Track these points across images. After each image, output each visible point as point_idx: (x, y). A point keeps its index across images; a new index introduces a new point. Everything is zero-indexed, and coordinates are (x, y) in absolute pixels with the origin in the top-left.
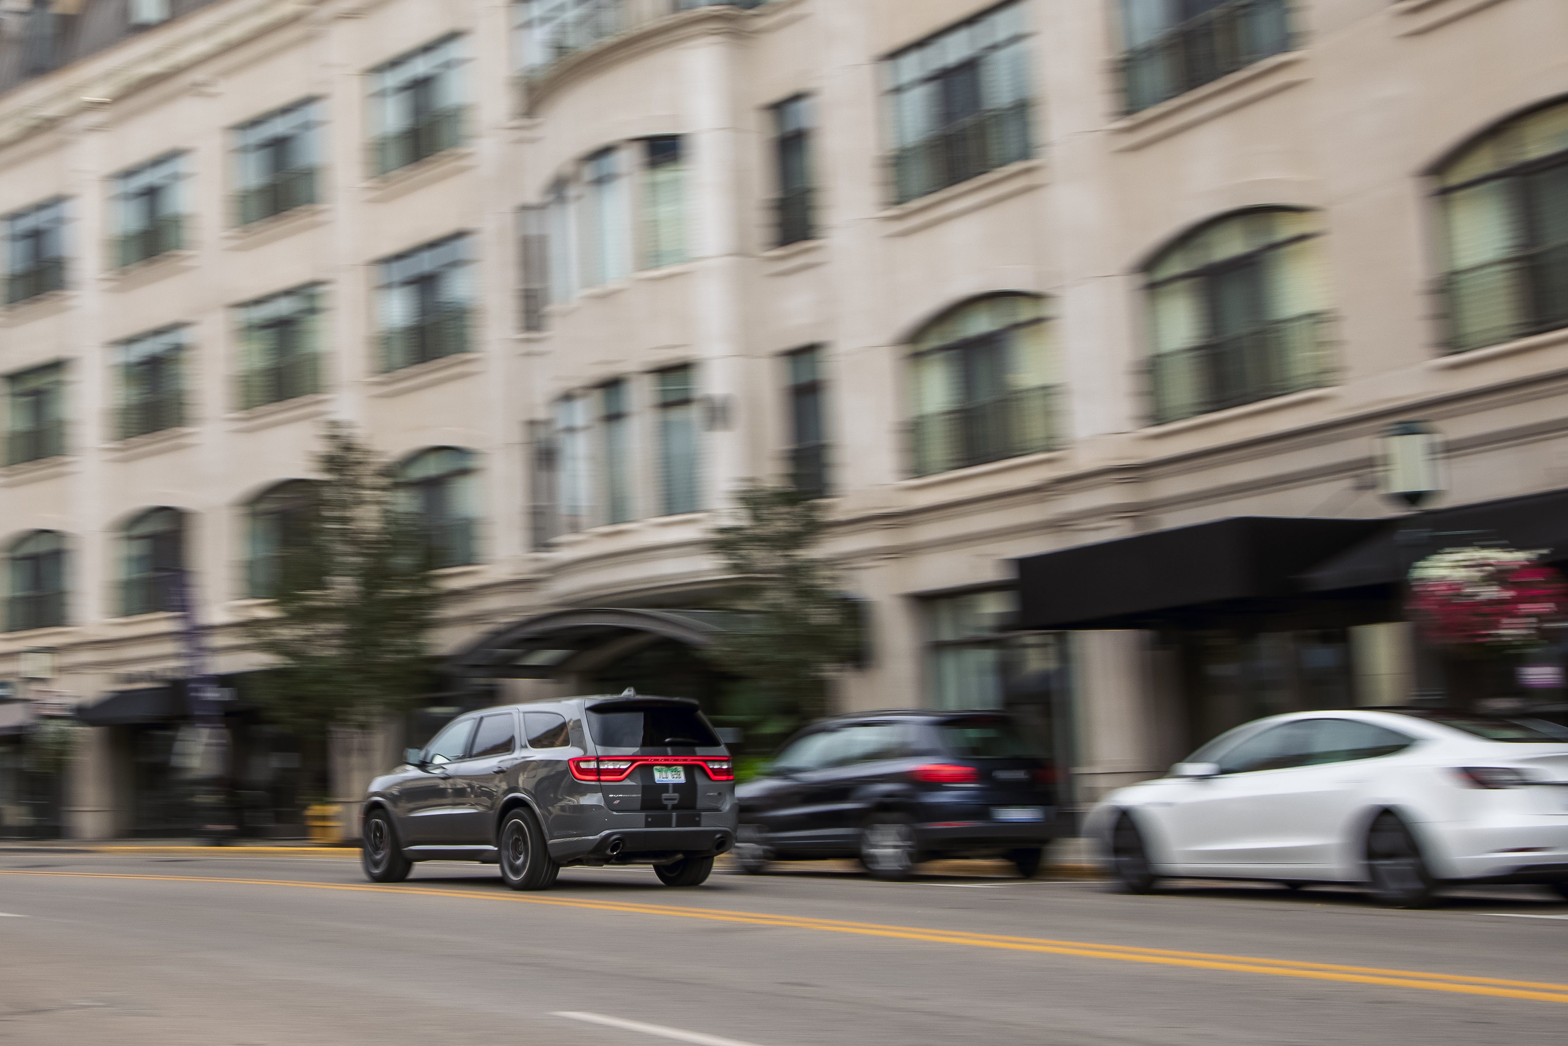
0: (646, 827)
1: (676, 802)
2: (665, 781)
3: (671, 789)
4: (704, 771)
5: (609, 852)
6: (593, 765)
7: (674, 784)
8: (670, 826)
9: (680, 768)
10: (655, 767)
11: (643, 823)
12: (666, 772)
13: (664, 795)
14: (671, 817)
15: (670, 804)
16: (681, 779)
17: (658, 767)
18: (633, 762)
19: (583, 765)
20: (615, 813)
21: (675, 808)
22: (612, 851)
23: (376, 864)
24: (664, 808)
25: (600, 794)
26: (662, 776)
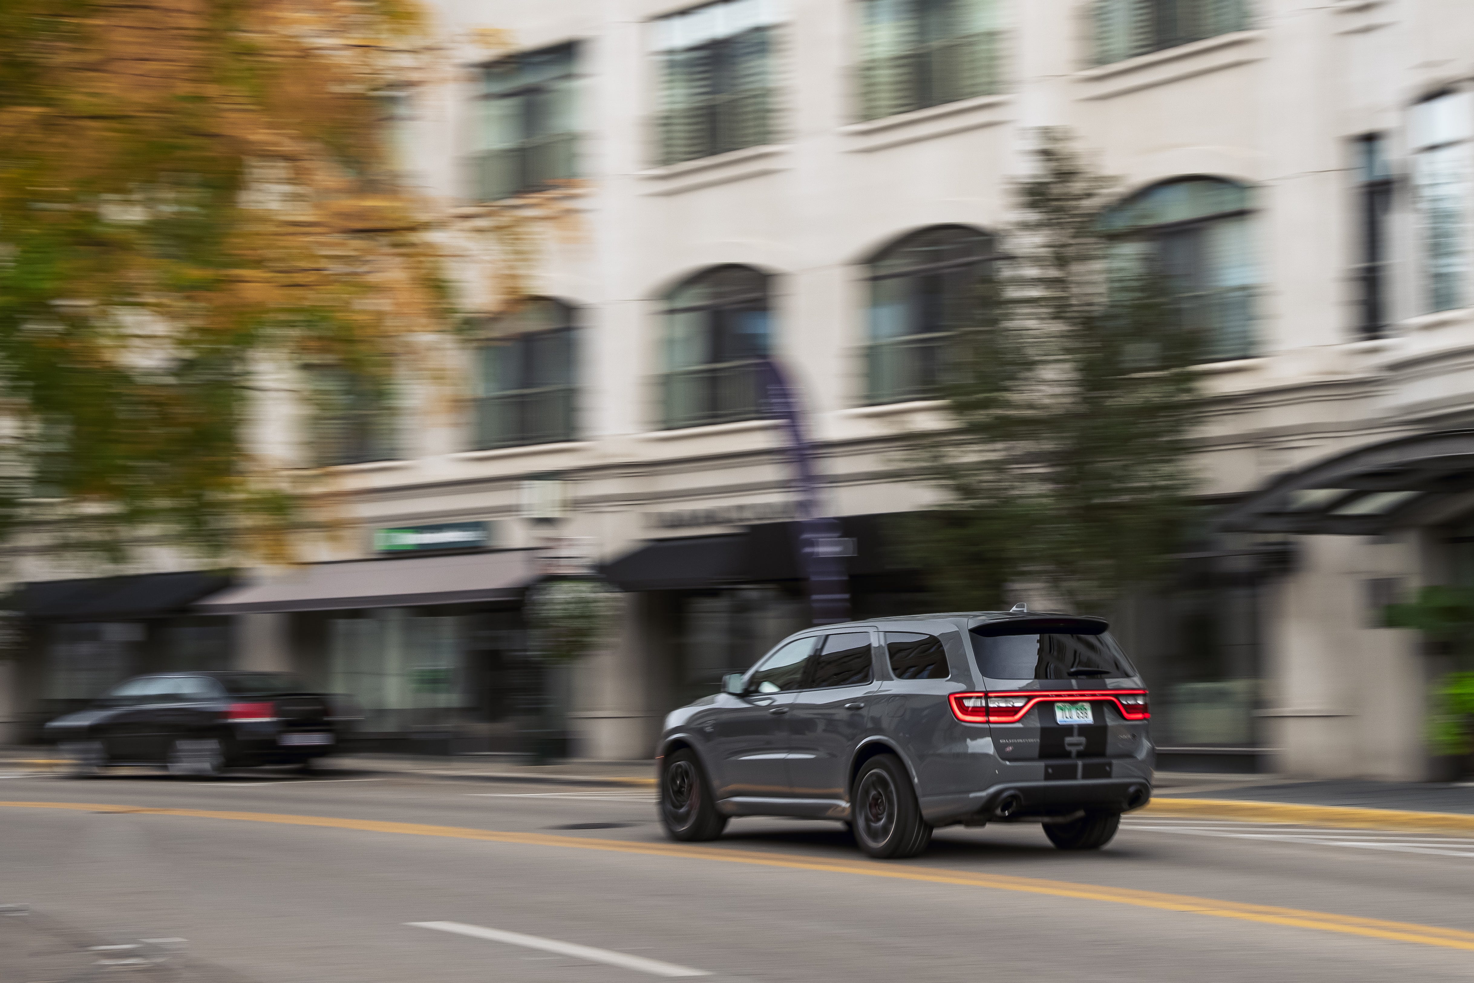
0: (1045, 779)
1: (1081, 748)
2: (1069, 721)
3: (1076, 732)
4: (1115, 707)
5: (999, 812)
6: (980, 703)
7: (1080, 726)
8: (1074, 777)
9: (1087, 706)
10: (1056, 705)
11: (1041, 776)
12: (1070, 710)
13: (1068, 740)
14: (1075, 766)
15: (1074, 750)
16: (1088, 718)
17: (1060, 704)
18: (1030, 698)
19: (968, 703)
20: (1008, 763)
21: (1080, 755)
22: (1003, 810)
24: (1067, 755)
25: (989, 739)
26: (1066, 716)
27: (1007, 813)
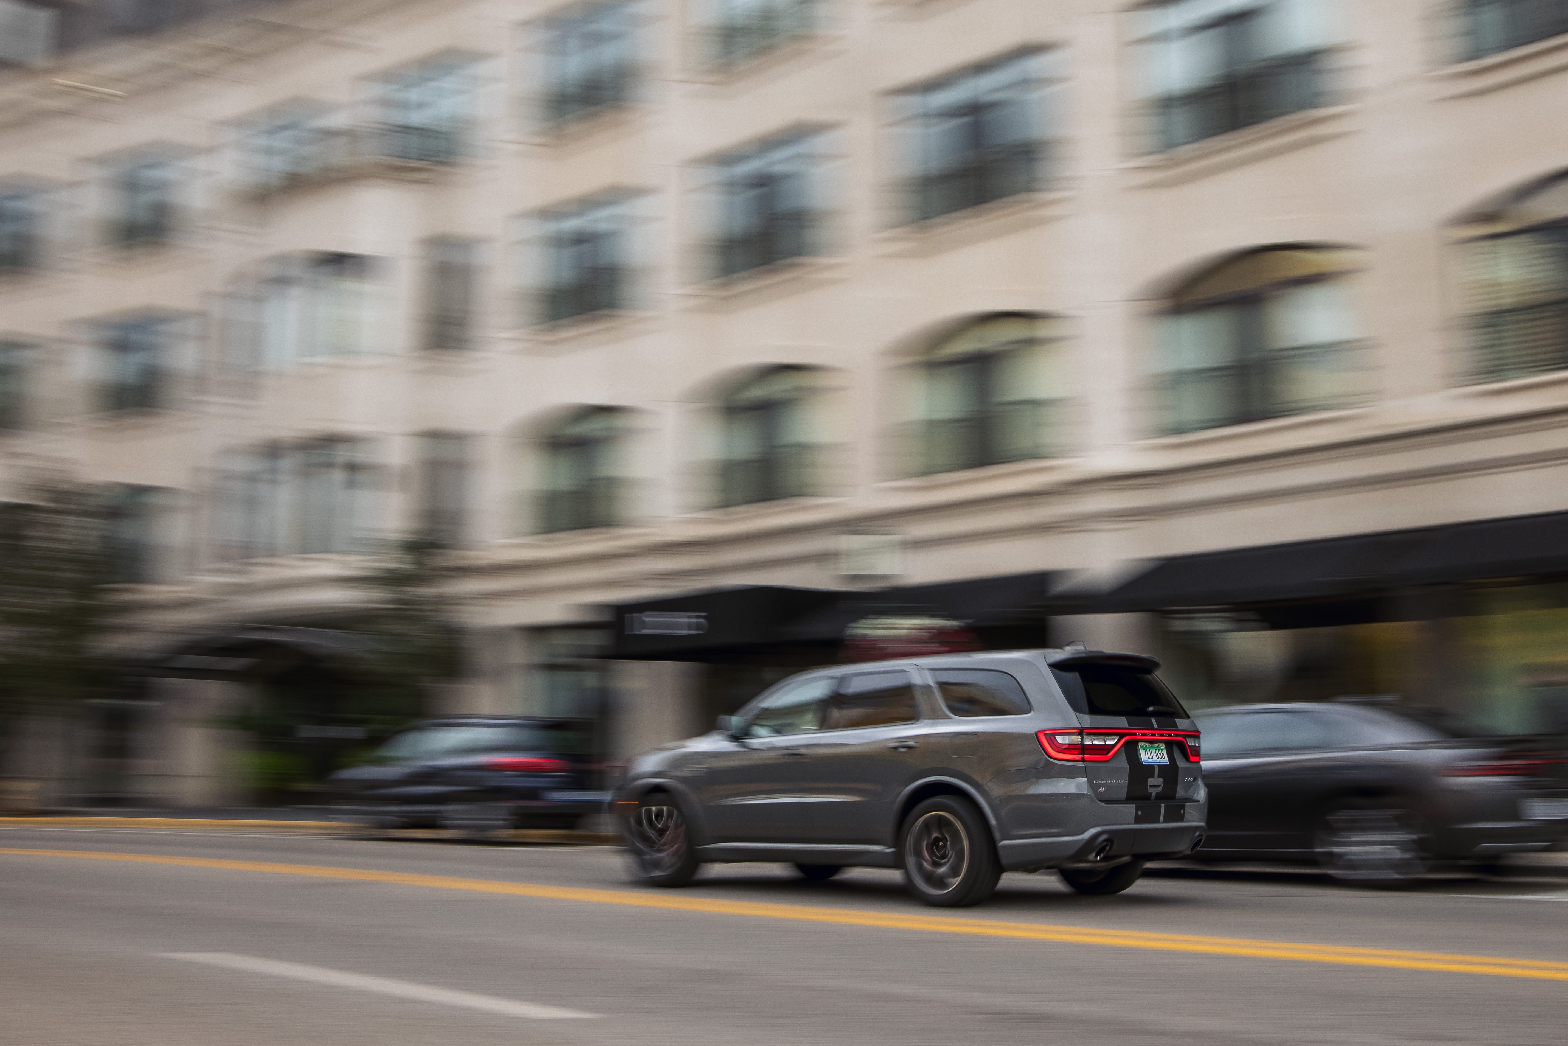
0: (1136, 822)
1: (1160, 789)
2: (1150, 762)
3: (1156, 772)
4: (1183, 749)
6: (1076, 740)
7: (1159, 766)
8: (1158, 821)
9: (1162, 746)
10: (1140, 744)
11: (1132, 818)
12: (1150, 750)
13: (1151, 781)
14: (1157, 809)
15: (1156, 792)
16: (1165, 761)
17: (1142, 744)
18: (1121, 736)
19: (1060, 739)
20: (1100, 804)
21: (1159, 797)
22: (1097, 855)
23: (656, 864)
24: (1148, 797)
25: (1084, 779)
26: (1147, 755)
27: (1098, 858)
